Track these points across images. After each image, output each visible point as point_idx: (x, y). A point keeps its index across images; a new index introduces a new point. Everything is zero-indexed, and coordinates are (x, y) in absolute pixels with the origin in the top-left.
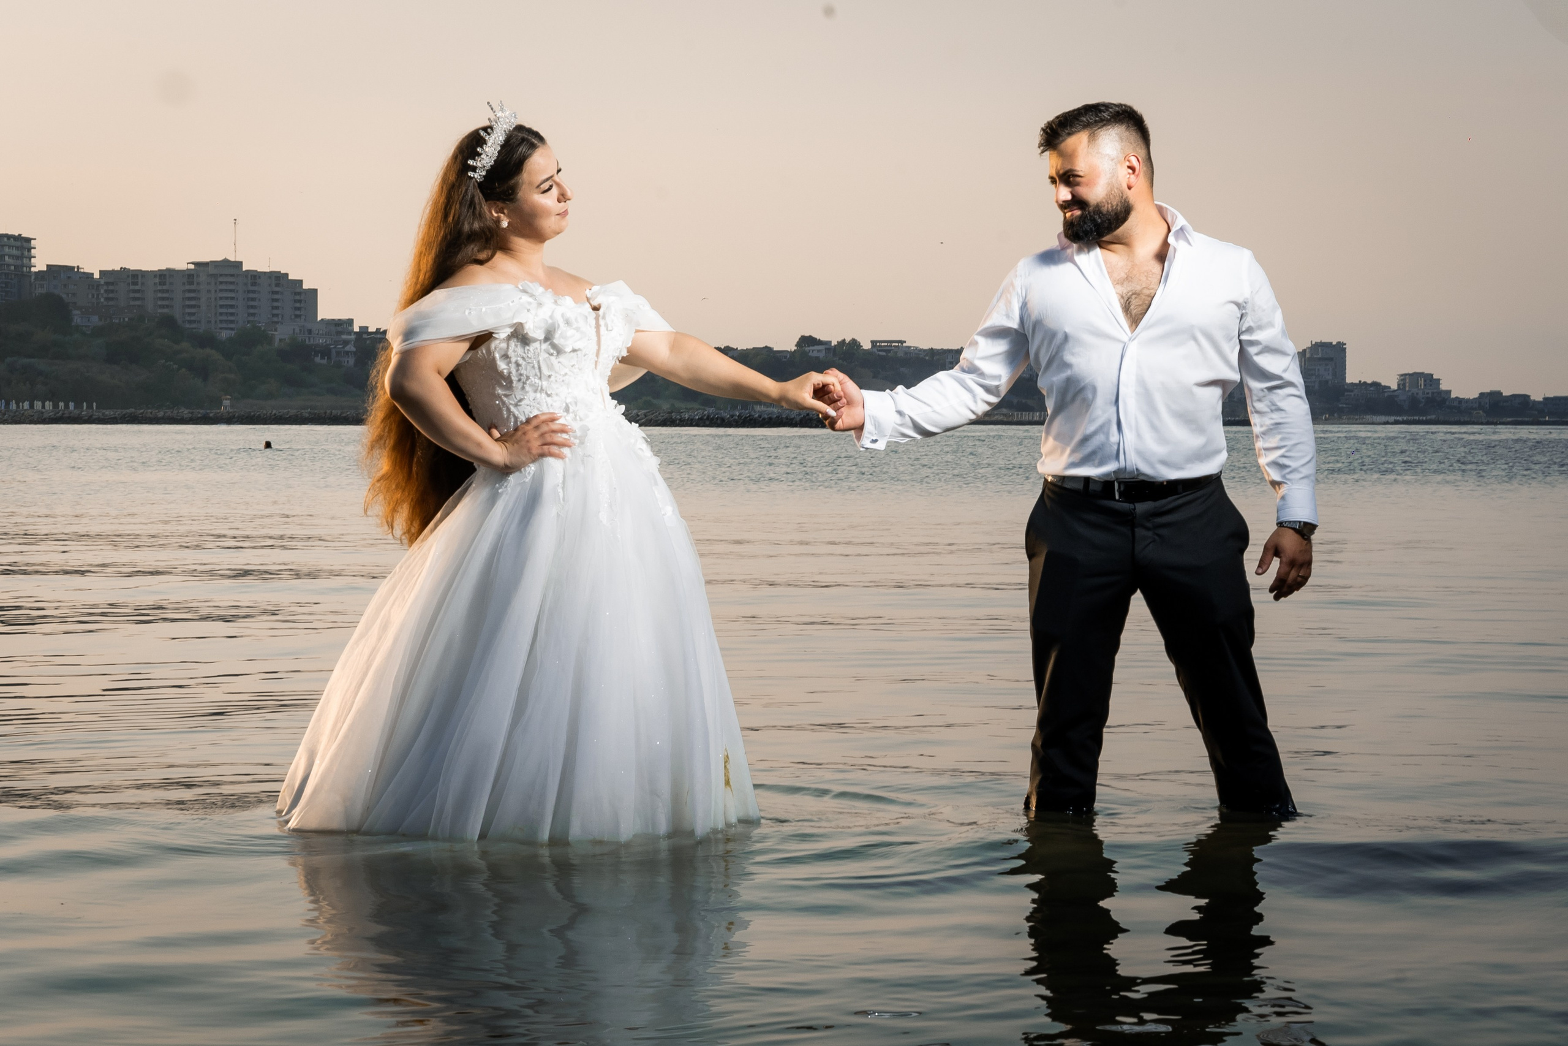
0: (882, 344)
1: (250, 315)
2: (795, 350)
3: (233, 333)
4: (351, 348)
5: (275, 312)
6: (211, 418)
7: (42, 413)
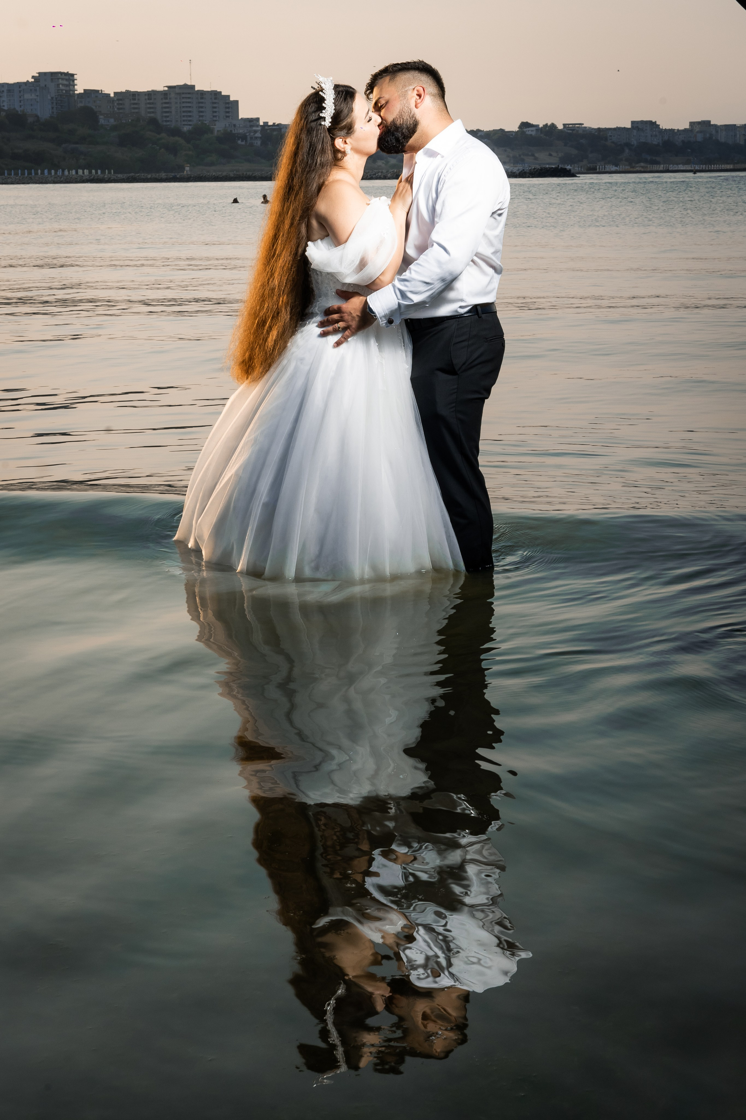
0: (570, 126)
1: (200, 116)
2: (518, 131)
3: (191, 127)
4: (258, 135)
5: (215, 114)
6: (177, 178)
7: (82, 176)
